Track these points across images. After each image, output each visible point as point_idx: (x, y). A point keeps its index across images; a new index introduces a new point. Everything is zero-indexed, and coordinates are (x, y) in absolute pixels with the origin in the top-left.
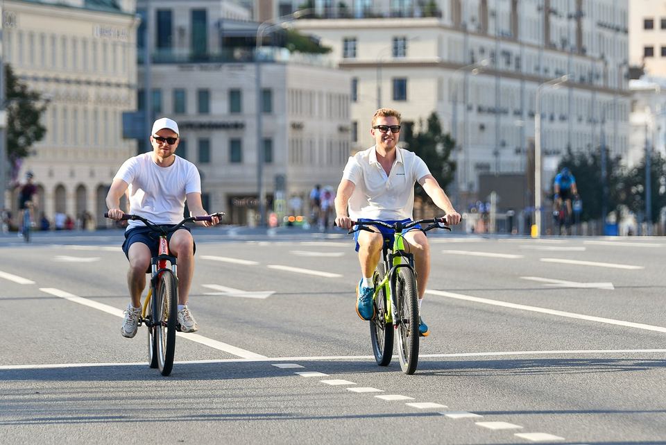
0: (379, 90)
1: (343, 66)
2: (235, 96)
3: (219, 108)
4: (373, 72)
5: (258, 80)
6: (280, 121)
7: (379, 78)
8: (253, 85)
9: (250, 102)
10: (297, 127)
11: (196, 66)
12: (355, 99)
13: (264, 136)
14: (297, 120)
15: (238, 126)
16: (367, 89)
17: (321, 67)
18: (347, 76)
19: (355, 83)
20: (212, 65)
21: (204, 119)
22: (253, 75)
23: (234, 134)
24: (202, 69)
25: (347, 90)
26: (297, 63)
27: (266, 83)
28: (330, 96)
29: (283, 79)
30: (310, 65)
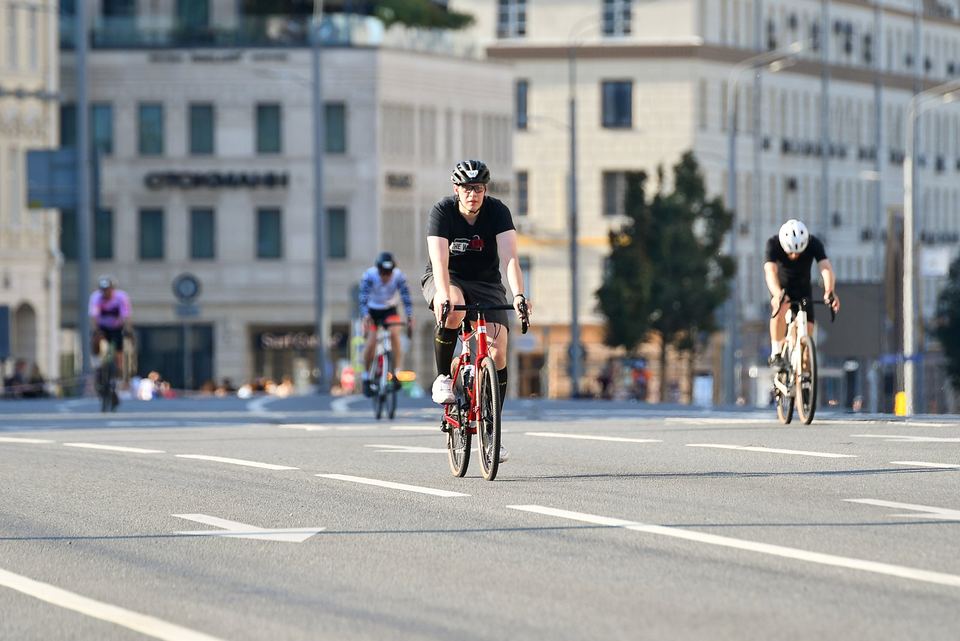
0: (573, 104)
1: (495, 54)
2: (268, 117)
3: (235, 143)
4: (561, 67)
5: (316, 85)
6: (363, 170)
7: (572, 80)
8: (308, 95)
9: (300, 129)
10: (398, 182)
11: (186, 54)
12: (522, 125)
13: (329, 202)
14: (400, 169)
15: (272, 181)
16: (546, 102)
17: (449, 56)
18: (506, 75)
19: (522, 89)
20: (218, 53)
21: (202, 166)
22: (306, 74)
23: (265, 197)
24: (197, 59)
25: (508, 106)
26: (398, 50)
27: (331, 91)
28: (469, 117)
29: (371, 80)
30: (428, 53)
